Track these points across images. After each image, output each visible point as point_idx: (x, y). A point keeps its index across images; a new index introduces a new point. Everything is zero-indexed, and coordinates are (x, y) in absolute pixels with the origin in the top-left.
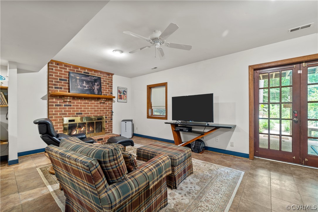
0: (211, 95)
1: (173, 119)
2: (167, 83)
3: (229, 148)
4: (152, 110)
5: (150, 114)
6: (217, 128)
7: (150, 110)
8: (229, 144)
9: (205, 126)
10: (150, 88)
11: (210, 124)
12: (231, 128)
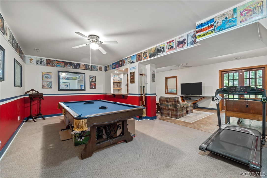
0: (201, 83)
1: (181, 94)
2: (177, 76)
3: (210, 107)
4: (168, 90)
5: (167, 92)
6: (204, 97)
7: (167, 90)
8: (210, 105)
9: (198, 97)
10: (167, 78)
11: (200, 96)
12: (210, 97)
